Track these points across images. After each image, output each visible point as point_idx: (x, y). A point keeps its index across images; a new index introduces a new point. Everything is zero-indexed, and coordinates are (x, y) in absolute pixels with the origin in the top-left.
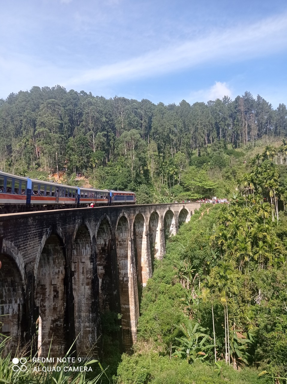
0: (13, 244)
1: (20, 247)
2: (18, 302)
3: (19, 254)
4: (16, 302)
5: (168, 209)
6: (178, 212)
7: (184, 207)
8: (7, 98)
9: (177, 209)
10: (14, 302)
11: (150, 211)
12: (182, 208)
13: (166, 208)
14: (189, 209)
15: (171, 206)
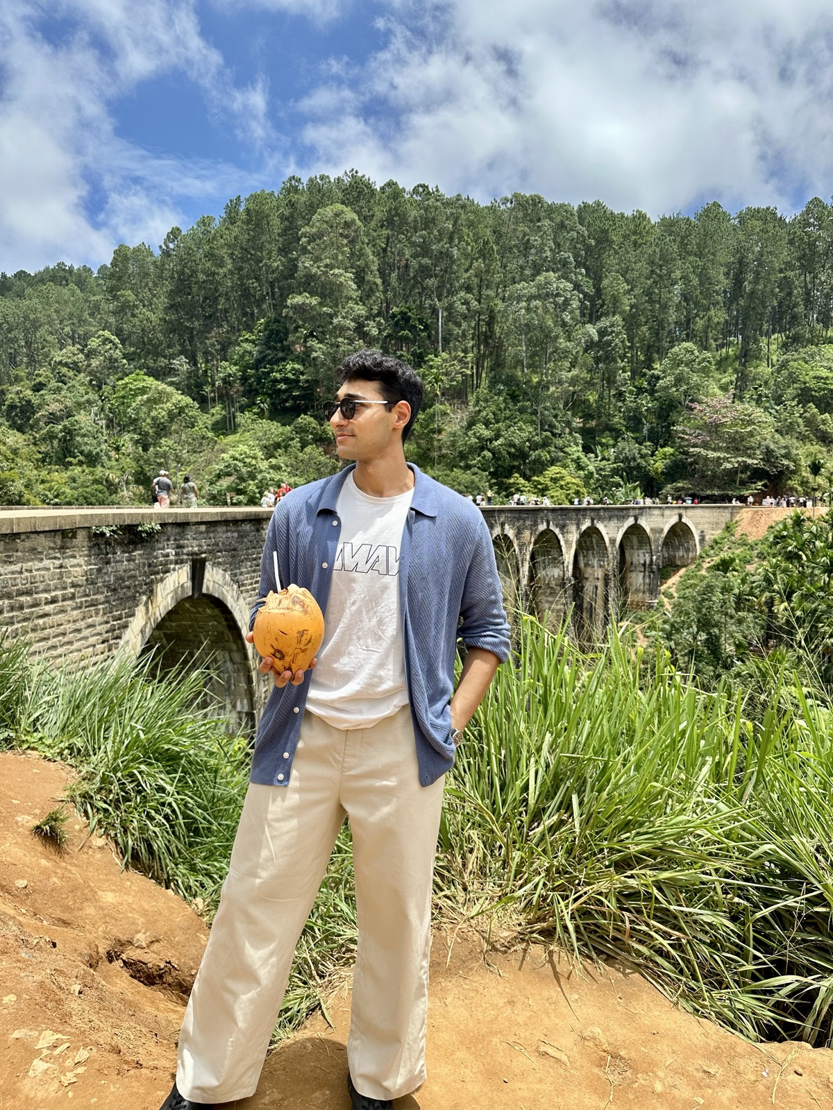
0: (228, 577)
1: (243, 585)
2: (239, 708)
3: (241, 601)
4: (234, 707)
5: (631, 521)
6: (662, 530)
7: (680, 516)
9: (658, 521)
10: (229, 707)
11: (577, 524)
12: (674, 520)
13: (625, 517)
14: (696, 525)
15: (641, 514)
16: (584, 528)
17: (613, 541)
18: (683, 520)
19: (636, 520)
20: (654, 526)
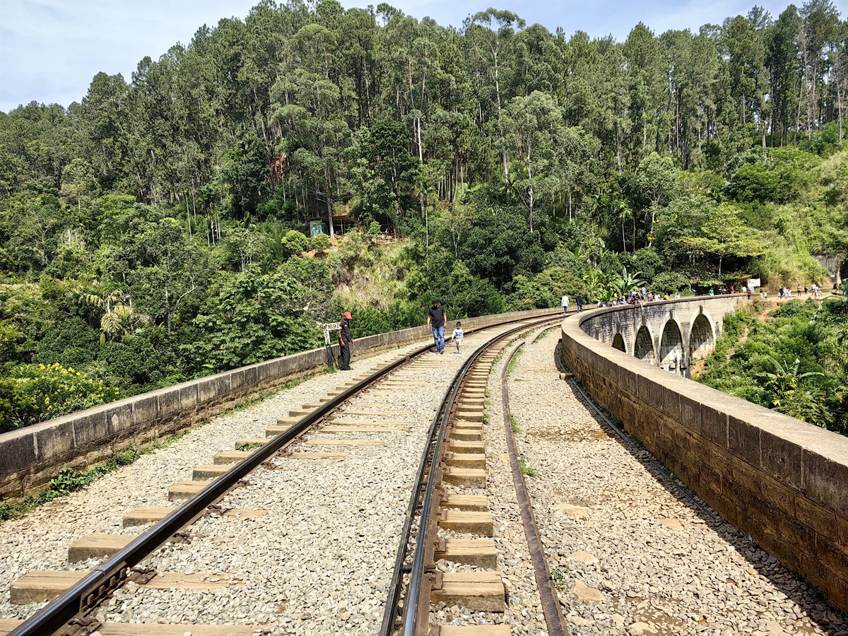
5: (667, 317)
6: (689, 324)
7: (701, 308)
8: (191, 42)
9: (685, 315)
11: (634, 324)
12: (696, 313)
13: (663, 312)
14: (712, 315)
15: (674, 309)
16: (638, 327)
17: (657, 340)
18: (704, 313)
19: (671, 315)
20: (684, 321)
